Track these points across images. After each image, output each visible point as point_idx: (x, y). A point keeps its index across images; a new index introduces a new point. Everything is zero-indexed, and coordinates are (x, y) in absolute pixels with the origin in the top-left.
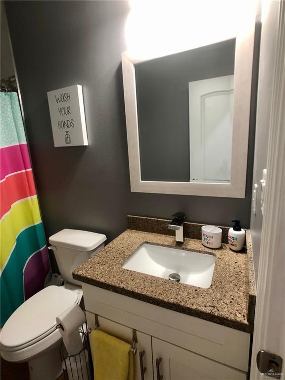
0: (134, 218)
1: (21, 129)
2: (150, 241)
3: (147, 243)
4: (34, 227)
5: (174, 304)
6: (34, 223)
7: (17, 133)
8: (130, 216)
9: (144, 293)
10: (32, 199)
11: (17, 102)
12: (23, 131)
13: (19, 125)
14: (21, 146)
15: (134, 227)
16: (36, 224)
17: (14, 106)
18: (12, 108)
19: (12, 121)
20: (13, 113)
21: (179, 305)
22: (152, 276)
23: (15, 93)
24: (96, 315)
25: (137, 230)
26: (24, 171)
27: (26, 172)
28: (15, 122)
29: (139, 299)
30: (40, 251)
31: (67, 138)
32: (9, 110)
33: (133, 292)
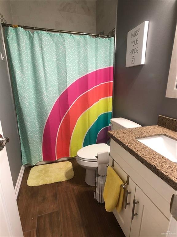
0: (163, 117)
1: (112, 58)
2: (168, 135)
3: (165, 135)
4: (108, 113)
5: (153, 166)
6: (108, 111)
7: (110, 61)
8: (161, 116)
9: (138, 153)
10: (109, 98)
11: (113, 43)
12: (113, 59)
13: (111, 56)
14: (110, 68)
15: (162, 124)
16: (109, 112)
17: (111, 45)
18: (110, 46)
19: (109, 54)
20: (110, 50)
21: (156, 168)
22: (151, 149)
23: (113, 38)
24: (114, 160)
25: (163, 127)
26: (109, 82)
27: (110, 83)
28: (110, 54)
29: (134, 156)
30: (107, 127)
31: (133, 61)
32: (108, 48)
33: (131, 149)
